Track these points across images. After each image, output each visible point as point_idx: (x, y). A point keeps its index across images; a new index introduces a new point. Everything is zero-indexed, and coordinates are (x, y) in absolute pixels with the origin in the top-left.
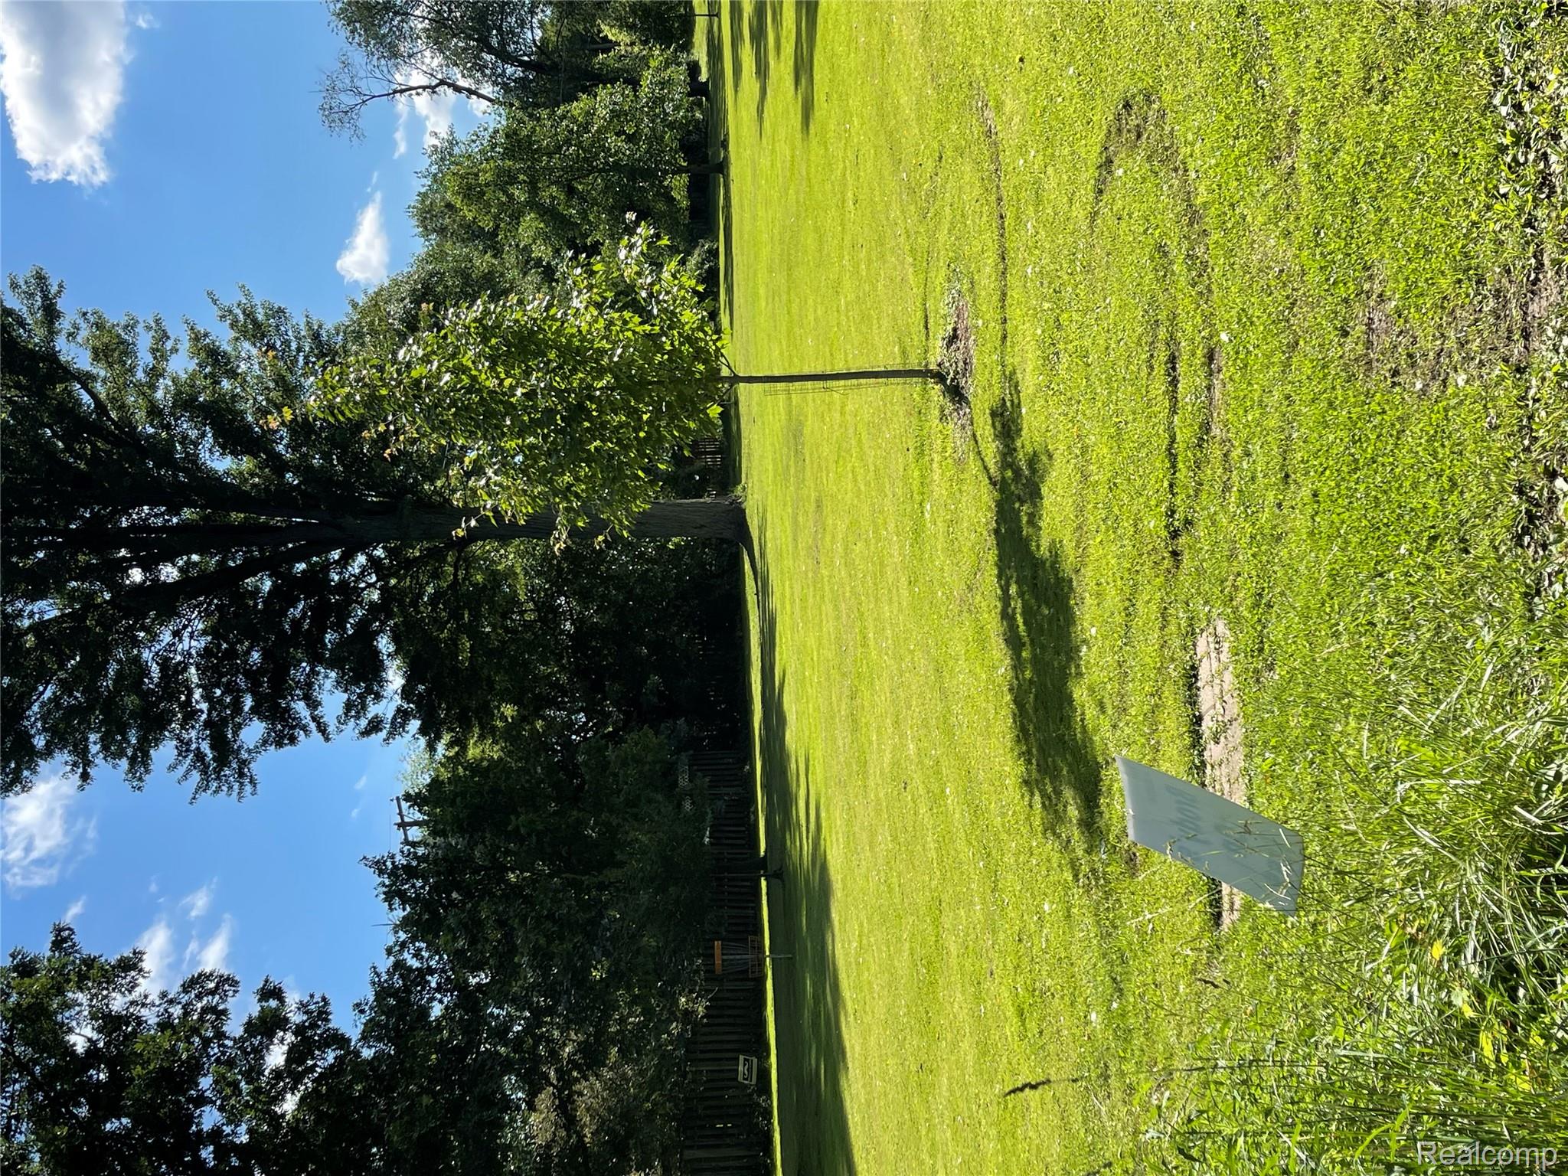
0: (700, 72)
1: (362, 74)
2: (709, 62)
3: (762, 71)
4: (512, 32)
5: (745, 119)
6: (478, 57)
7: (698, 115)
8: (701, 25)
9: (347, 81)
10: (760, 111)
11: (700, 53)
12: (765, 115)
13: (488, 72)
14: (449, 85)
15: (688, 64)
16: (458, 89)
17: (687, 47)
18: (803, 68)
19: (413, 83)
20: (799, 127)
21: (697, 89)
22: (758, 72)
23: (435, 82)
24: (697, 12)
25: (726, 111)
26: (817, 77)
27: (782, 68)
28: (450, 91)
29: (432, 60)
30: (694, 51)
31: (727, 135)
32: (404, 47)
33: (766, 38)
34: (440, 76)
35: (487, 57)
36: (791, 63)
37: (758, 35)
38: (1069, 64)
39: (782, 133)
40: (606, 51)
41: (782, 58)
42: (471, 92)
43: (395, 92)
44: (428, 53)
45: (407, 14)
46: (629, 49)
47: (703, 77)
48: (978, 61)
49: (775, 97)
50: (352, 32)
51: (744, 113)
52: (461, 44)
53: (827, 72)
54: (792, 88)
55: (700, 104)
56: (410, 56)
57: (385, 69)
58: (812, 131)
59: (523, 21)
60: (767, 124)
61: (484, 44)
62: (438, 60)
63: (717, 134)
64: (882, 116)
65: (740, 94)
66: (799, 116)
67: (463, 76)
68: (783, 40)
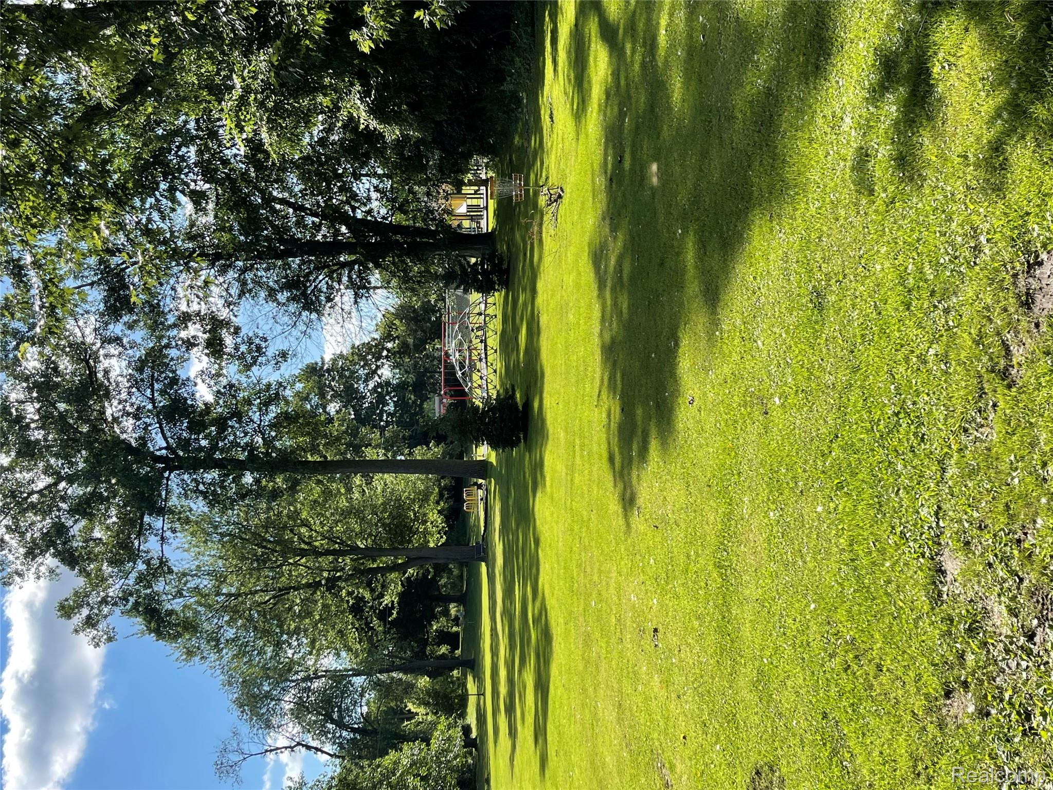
0: (471, 733)
1: (246, 740)
2: (477, 724)
3: (513, 733)
4: (348, 709)
5: (501, 764)
6: (323, 726)
7: (470, 761)
8: (472, 701)
9: (235, 745)
10: (512, 759)
11: (471, 719)
12: (515, 763)
13: (330, 736)
14: (303, 746)
15: (463, 727)
16: (308, 748)
17: (463, 715)
18: (540, 732)
19: (279, 745)
20: (538, 773)
21: (469, 743)
22: (510, 733)
23: (294, 744)
24: (470, 692)
25: (489, 758)
26: (549, 739)
27: (526, 732)
28: (303, 750)
29: (293, 729)
30: (468, 717)
31: (489, 774)
32: (275, 721)
33: (515, 712)
34: (297, 740)
35: (330, 726)
36: (532, 728)
37: (510, 709)
38: (716, 743)
39: (526, 776)
40: (409, 719)
41: (526, 725)
42: (317, 749)
43: (267, 751)
44: (291, 725)
45: (279, 700)
46: (425, 717)
47: (474, 735)
48: (655, 736)
49: (522, 751)
50: (242, 712)
51: (501, 761)
52: (314, 718)
53: (556, 736)
54: (533, 745)
55: (471, 753)
56: (279, 727)
57: (261, 736)
58: (547, 776)
59: (356, 702)
60: (516, 769)
61: (329, 717)
62: (298, 728)
63: (482, 774)
64: (594, 769)
65: (498, 748)
66: (538, 765)
67: (313, 739)
68: (526, 714)
